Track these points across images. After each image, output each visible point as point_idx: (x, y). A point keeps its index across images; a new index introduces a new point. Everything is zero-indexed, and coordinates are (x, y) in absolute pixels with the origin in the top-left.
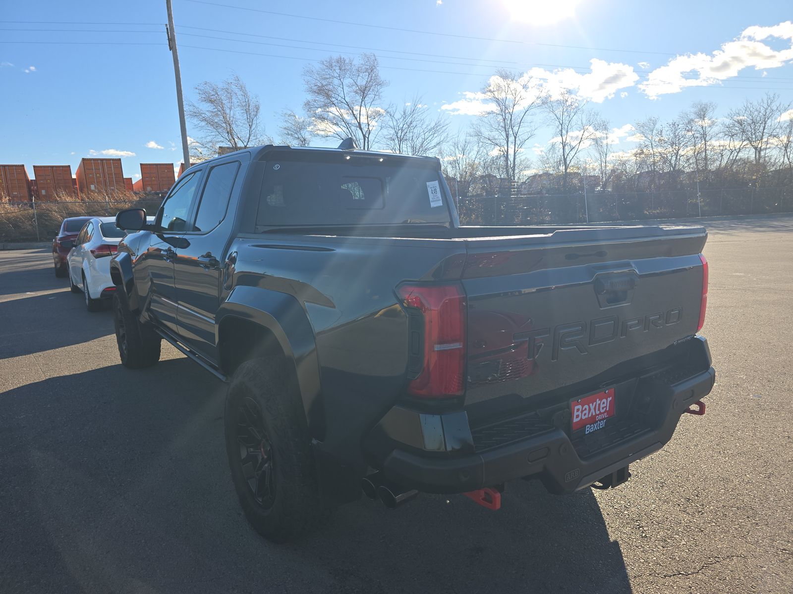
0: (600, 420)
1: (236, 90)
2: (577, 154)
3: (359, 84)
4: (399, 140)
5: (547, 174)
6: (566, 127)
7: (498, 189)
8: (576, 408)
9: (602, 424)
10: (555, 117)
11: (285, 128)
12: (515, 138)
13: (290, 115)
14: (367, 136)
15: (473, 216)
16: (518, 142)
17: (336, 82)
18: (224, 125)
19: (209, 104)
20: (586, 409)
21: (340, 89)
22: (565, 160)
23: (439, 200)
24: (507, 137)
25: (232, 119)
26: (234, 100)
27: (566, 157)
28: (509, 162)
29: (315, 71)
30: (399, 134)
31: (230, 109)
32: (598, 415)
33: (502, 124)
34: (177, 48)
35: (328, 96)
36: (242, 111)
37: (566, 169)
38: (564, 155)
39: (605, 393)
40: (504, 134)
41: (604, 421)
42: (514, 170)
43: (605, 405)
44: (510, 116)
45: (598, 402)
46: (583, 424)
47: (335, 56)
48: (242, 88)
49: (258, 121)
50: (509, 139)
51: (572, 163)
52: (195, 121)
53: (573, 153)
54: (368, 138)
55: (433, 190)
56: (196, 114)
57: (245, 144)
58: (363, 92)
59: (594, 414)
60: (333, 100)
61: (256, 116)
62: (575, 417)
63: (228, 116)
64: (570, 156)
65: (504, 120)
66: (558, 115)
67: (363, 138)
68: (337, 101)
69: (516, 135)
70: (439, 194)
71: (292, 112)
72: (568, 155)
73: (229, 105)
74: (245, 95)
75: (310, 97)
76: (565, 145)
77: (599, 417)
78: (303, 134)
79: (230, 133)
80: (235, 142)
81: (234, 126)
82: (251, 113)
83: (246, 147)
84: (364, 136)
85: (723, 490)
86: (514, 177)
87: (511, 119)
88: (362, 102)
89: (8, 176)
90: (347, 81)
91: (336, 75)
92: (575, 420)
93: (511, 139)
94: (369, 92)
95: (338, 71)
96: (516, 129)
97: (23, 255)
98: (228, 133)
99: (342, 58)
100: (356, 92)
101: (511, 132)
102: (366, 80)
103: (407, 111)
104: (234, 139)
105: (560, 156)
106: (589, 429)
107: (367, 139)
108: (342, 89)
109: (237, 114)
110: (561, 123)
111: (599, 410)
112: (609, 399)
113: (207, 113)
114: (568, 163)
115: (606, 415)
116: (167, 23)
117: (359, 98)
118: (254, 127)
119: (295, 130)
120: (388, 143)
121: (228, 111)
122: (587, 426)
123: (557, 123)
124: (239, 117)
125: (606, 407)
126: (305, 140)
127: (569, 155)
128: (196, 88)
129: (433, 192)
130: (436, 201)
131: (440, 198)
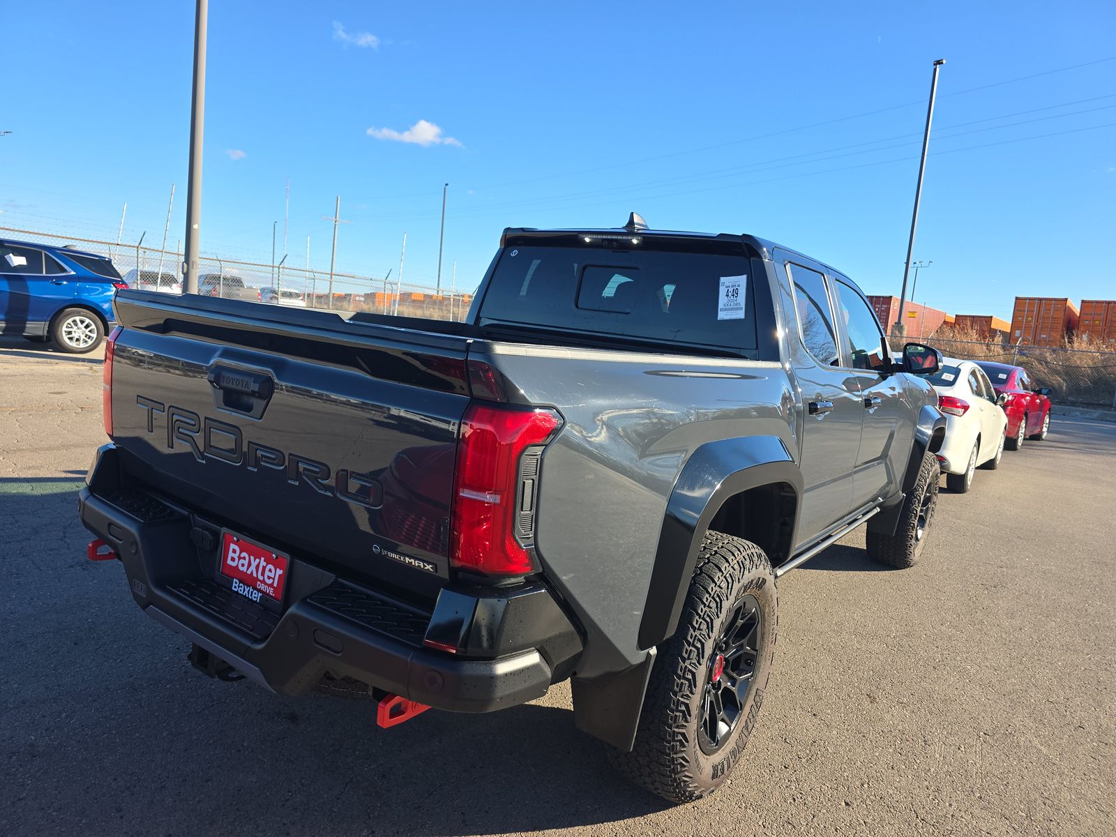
8: (232, 546)
9: (256, 596)
20: (244, 558)
23: (741, 309)
32: (261, 581)
39: (271, 556)
41: (262, 595)
43: (272, 575)
45: (263, 562)
55: (731, 290)
59: (255, 575)
62: (229, 557)
70: (742, 299)
77: (262, 587)
92: (230, 562)
111: (263, 575)
112: (279, 571)
115: (271, 591)
122: (235, 580)
125: (273, 580)
129: (730, 294)
130: (732, 309)
131: (743, 305)
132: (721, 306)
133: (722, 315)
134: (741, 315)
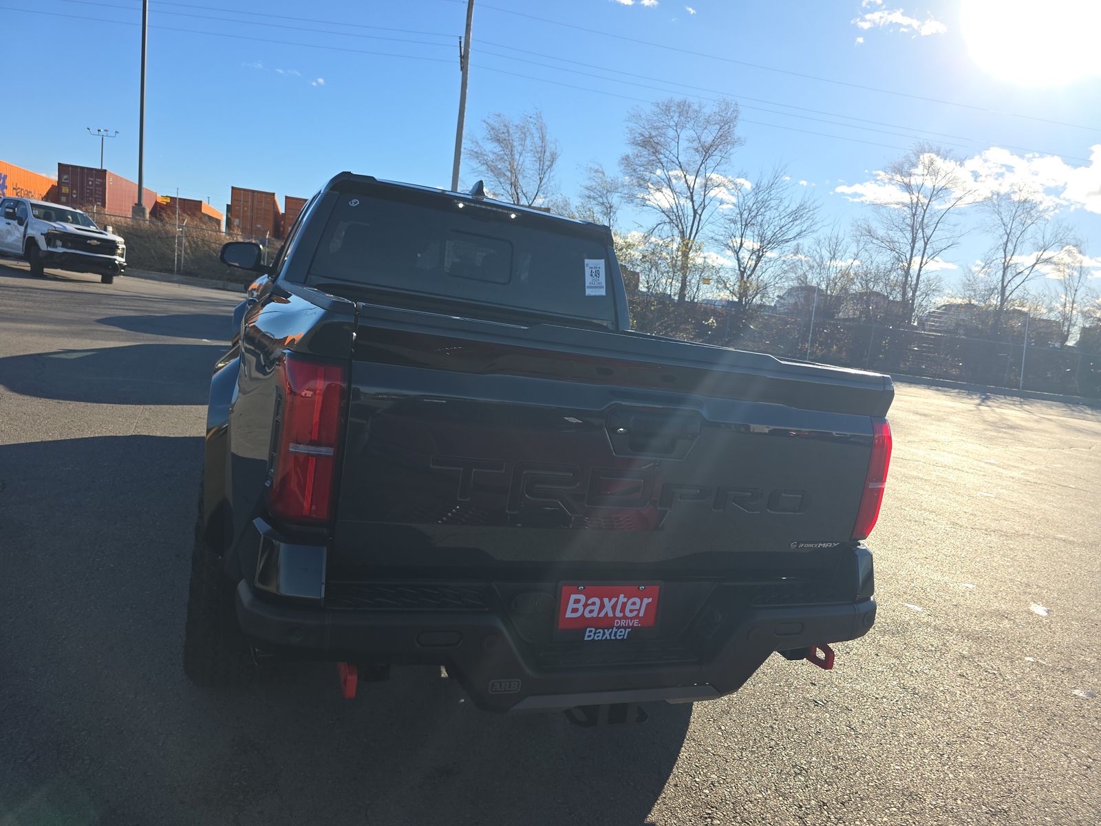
0: (619, 628)
1: (534, 131)
2: (1025, 282)
3: (702, 140)
4: (744, 223)
5: (970, 306)
6: (1014, 241)
7: (882, 315)
8: (573, 597)
9: (622, 634)
10: (1000, 222)
11: (587, 188)
12: (926, 244)
13: (597, 171)
14: (699, 212)
15: (835, 347)
16: (929, 251)
17: (671, 133)
18: (509, 174)
19: (496, 144)
20: (594, 604)
21: (674, 143)
22: (1004, 288)
23: (602, 287)
24: (914, 241)
25: (519, 167)
26: (528, 142)
27: (1005, 284)
28: (909, 279)
29: (643, 117)
30: (745, 215)
31: (521, 154)
32: (620, 619)
33: (909, 221)
34: (469, 69)
35: (656, 152)
36: (535, 159)
37: (1002, 304)
38: (1003, 281)
39: (639, 588)
40: (909, 236)
41: (628, 630)
42: (915, 292)
43: (637, 607)
44: (923, 211)
45: (622, 599)
46: (583, 623)
47: (678, 98)
48: (541, 129)
49: (552, 174)
50: (916, 245)
51: (1014, 296)
52: (475, 164)
53: (1018, 280)
54: (700, 216)
55: (594, 270)
56: (477, 155)
57: (530, 202)
58: (707, 151)
59: (610, 615)
60: (661, 156)
61: (550, 167)
62: (569, 610)
63: (515, 163)
64: (1013, 285)
65: (914, 215)
66: (1006, 220)
67: (692, 215)
68: (666, 159)
69: (928, 240)
70: (602, 278)
71: (601, 166)
72: (1009, 281)
73: (520, 148)
74: (543, 139)
75: (630, 151)
76: (1008, 267)
77: (623, 623)
78: (610, 199)
79: (514, 185)
80: (518, 197)
81: (520, 177)
82: (546, 161)
83: (530, 206)
84: (695, 212)
85: (895, 809)
86: (913, 300)
87: (924, 216)
88: (701, 164)
89: (255, 204)
90: (687, 133)
91: (672, 123)
92: (569, 615)
93: (920, 244)
94: (715, 153)
95: (676, 119)
96: (928, 232)
97: (238, 299)
98: (511, 184)
99: (687, 102)
100: (697, 150)
101: (920, 235)
102: (714, 135)
103: (762, 184)
104: (517, 194)
105: (995, 282)
106: (590, 634)
107: (698, 216)
108: (676, 145)
109: (527, 163)
110: (1008, 231)
111: (623, 610)
112: (646, 601)
113: (490, 155)
114: (1007, 293)
115: (636, 623)
116: (463, 35)
117: (698, 158)
118: (545, 180)
119: (600, 192)
120: (727, 226)
121: (517, 157)
122: (588, 629)
123: (1001, 231)
124: (529, 166)
125: (639, 610)
126: (611, 207)
127: (1012, 282)
128: (485, 121)
129: (593, 274)
130: (596, 287)
131: (604, 284)
132: (587, 284)
133: (589, 292)
134: (603, 292)
